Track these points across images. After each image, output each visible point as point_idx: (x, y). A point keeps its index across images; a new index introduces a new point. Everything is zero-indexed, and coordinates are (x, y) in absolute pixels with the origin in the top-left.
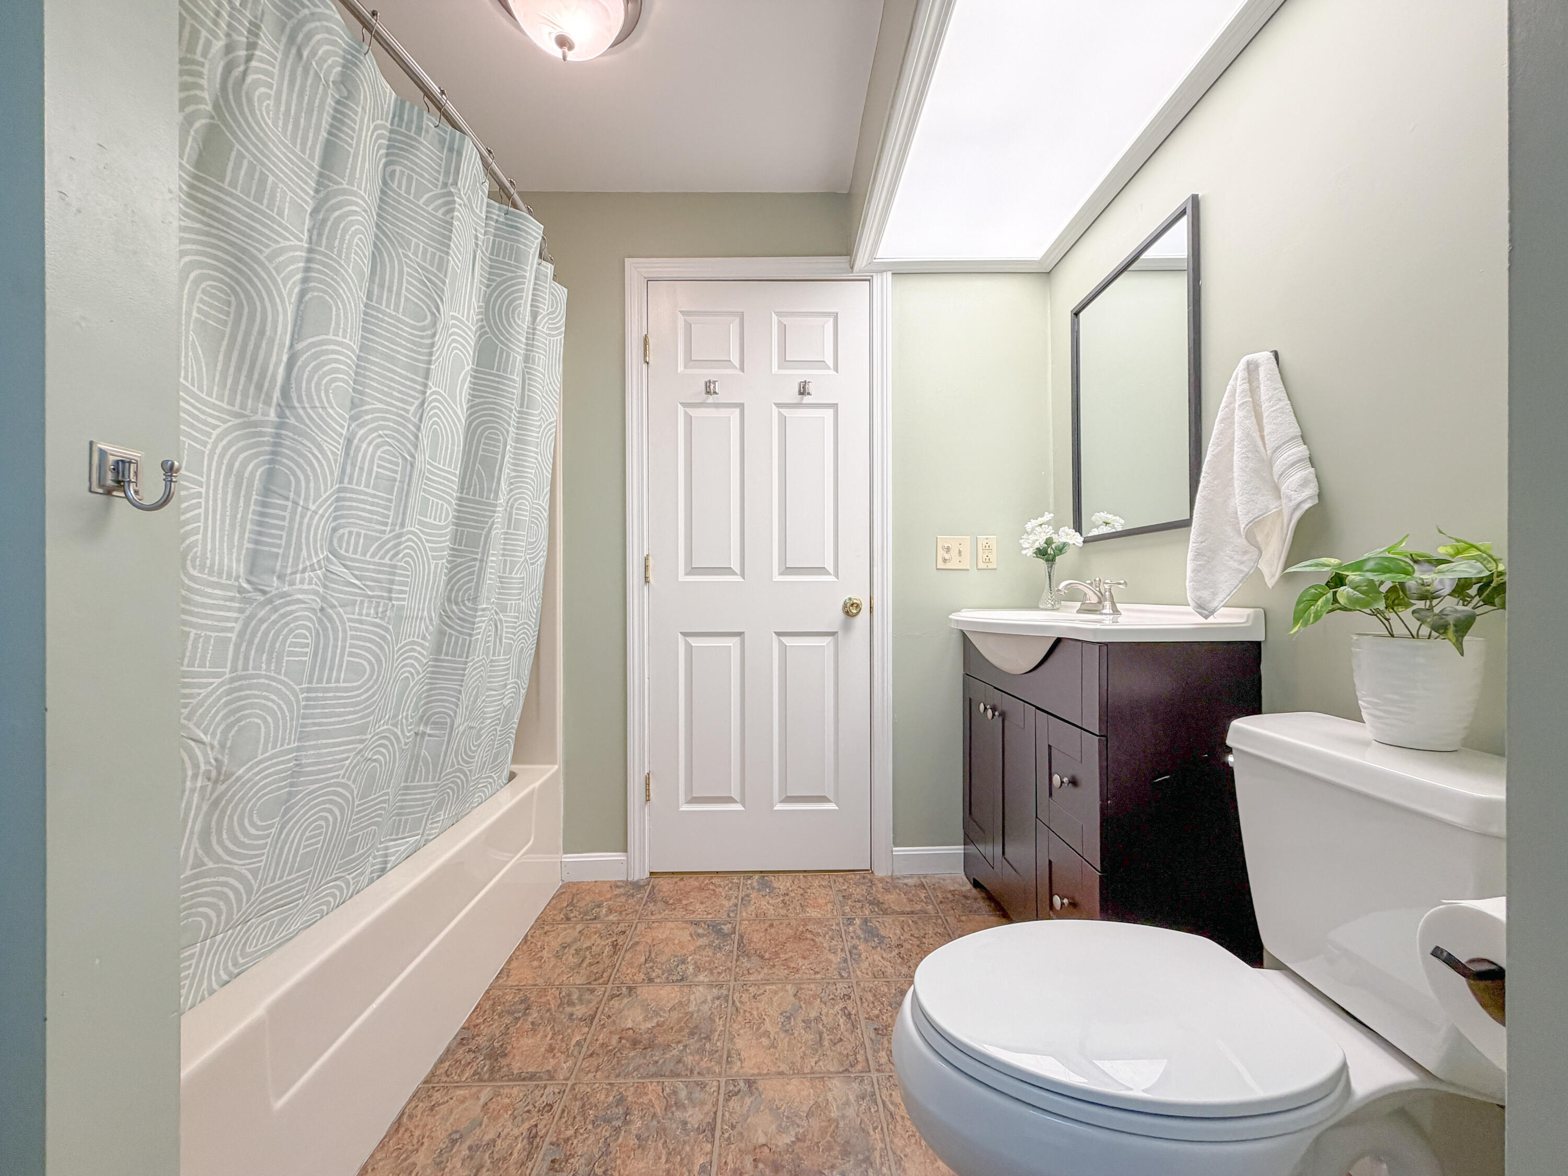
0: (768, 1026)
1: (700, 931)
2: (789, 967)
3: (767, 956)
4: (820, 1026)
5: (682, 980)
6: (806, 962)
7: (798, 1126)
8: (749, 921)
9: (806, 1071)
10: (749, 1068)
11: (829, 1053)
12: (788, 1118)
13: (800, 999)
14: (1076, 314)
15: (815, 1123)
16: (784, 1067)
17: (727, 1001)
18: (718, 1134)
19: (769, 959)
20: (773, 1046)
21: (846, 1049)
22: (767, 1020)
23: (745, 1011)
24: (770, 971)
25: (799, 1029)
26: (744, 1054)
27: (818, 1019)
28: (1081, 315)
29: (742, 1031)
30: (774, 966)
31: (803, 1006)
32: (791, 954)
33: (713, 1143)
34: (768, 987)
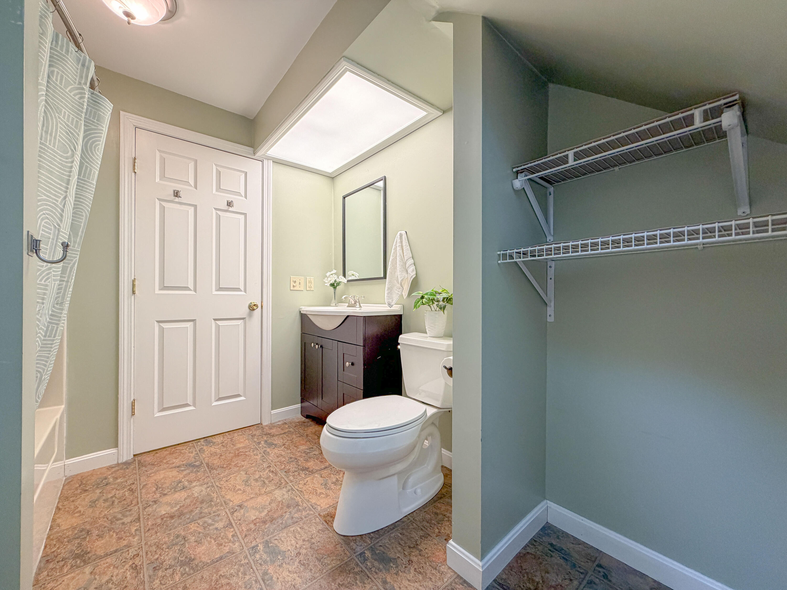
0: (238, 487)
1: (183, 469)
2: (238, 467)
3: (225, 466)
4: (262, 479)
5: (184, 488)
6: (245, 462)
7: (267, 508)
8: (208, 457)
9: (263, 493)
10: (237, 502)
11: (269, 485)
12: (262, 508)
13: (249, 474)
14: (344, 198)
15: (274, 505)
16: (252, 496)
17: (214, 487)
18: (234, 525)
19: (227, 467)
20: (244, 492)
21: (276, 481)
22: (237, 485)
23: (225, 487)
24: (230, 471)
25: (253, 483)
26: (232, 499)
27: (260, 477)
28: (346, 198)
29: (227, 493)
30: (231, 468)
31: (252, 476)
32: (237, 462)
33: (233, 527)
34: (231, 476)
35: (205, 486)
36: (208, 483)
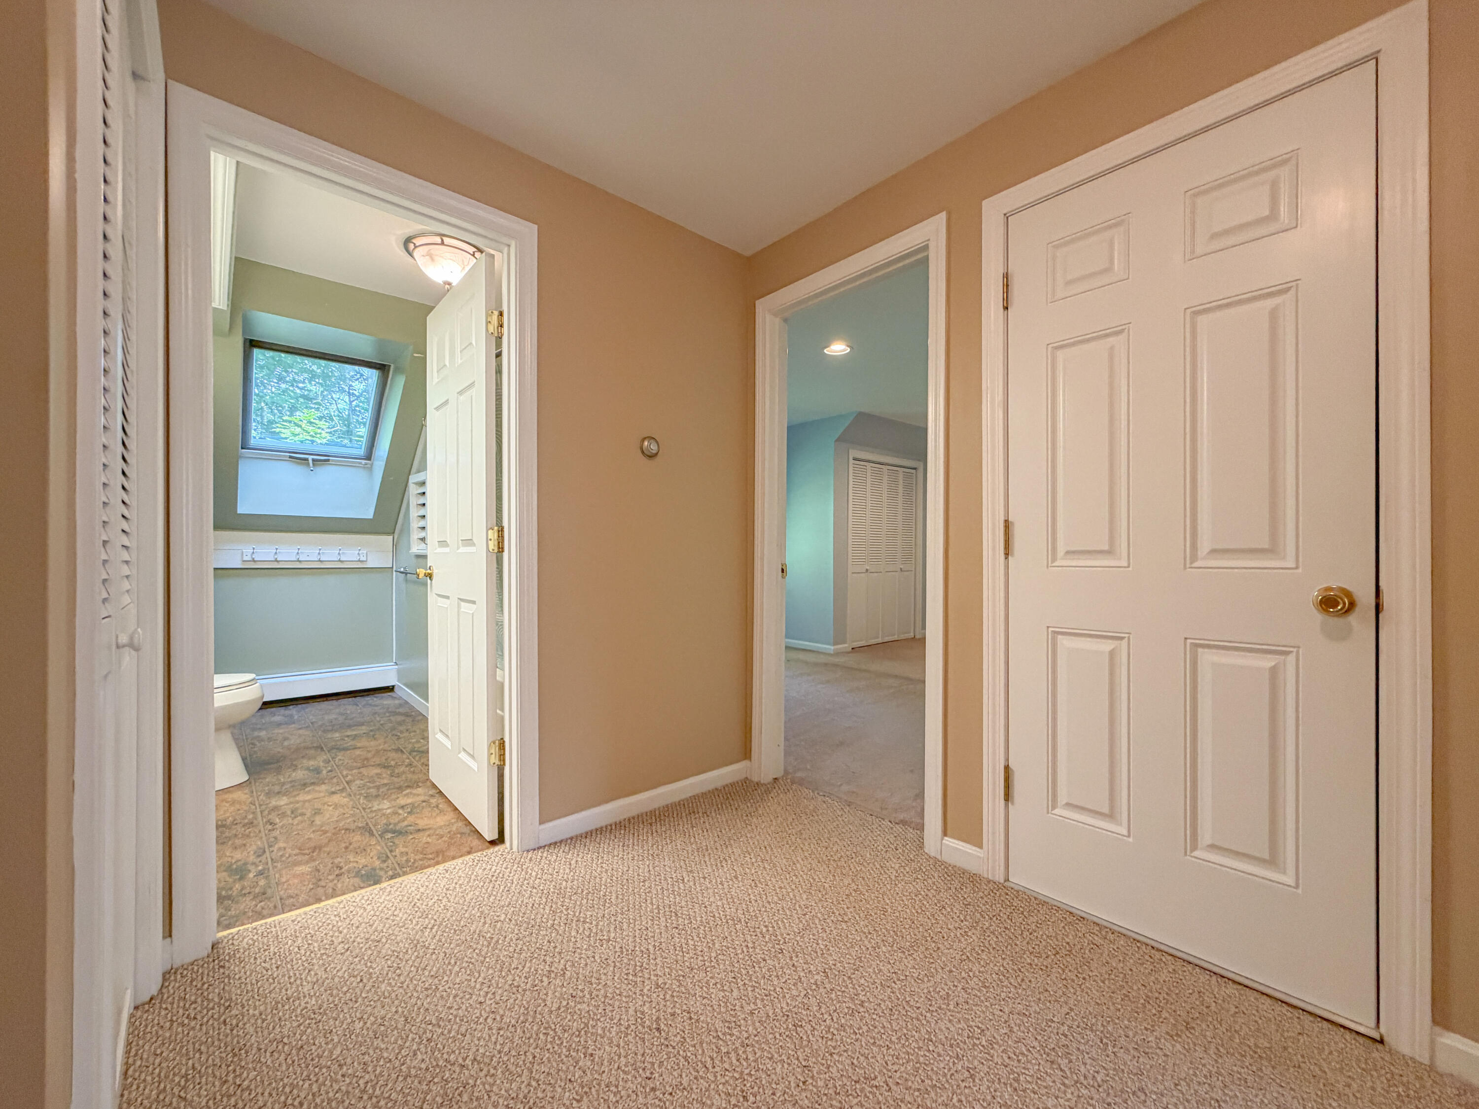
35: (374, 809)
36: (371, 812)
